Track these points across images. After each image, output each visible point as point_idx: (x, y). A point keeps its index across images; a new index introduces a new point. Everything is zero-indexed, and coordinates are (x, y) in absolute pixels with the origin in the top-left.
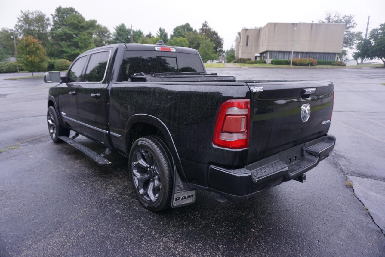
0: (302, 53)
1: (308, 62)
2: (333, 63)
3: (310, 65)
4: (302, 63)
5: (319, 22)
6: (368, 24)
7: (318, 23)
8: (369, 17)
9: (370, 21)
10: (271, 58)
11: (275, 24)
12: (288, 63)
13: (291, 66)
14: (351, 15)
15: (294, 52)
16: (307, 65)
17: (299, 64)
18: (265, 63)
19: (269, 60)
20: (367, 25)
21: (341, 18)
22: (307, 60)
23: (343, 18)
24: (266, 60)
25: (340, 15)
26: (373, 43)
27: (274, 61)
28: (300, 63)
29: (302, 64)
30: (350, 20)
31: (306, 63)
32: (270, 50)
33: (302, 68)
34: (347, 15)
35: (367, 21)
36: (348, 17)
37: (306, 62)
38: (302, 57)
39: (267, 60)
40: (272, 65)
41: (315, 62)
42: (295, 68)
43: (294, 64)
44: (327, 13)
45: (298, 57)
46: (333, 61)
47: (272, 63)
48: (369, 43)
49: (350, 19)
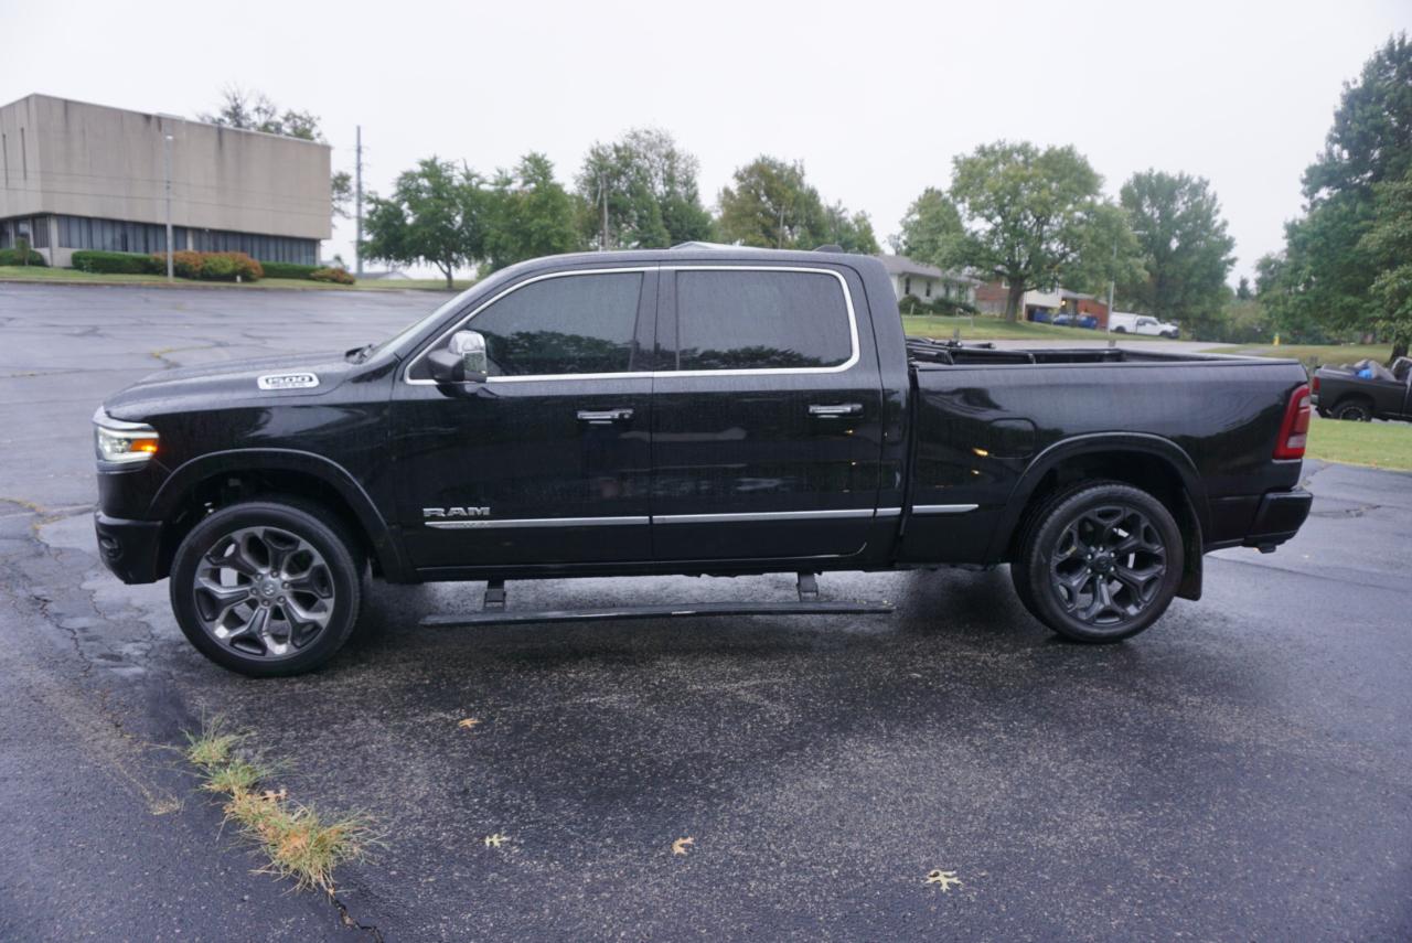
0: (198, 231)
1: (230, 268)
2: (312, 274)
3: (239, 278)
4: (210, 268)
5: (202, 119)
6: (359, 150)
7: (198, 120)
8: (359, 129)
9: (363, 143)
10: (70, 246)
11: (67, 104)
12: (153, 268)
13: (171, 278)
14: (311, 115)
15: (176, 228)
16: (230, 278)
17: (198, 275)
18: (41, 263)
19: (58, 254)
20: (354, 154)
21: (278, 118)
22: (227, 259)
23: (287, 119)
24: (45, 252)
25: (274, 111)
26: (408, 215)
27: (85, 259)
28: (202, 270)
29: (211, 273)
30: (309, 131)
31: (224, 271)
32: (58, 210)
33: (217, 289)
34: (297, 112)
35: (355, 143)
36: (300, 118)
37: (224, 266)
38: (199, 246)
39: (51, 254)
40: (80, 273)
41: (256, 268)
42: (189, 288)
43: (182, 272)
44: (228, 91)
45: (186, 247)
46: (311, 266)
47: (78, 263)
48: (399, 215)
49: (308, 126)
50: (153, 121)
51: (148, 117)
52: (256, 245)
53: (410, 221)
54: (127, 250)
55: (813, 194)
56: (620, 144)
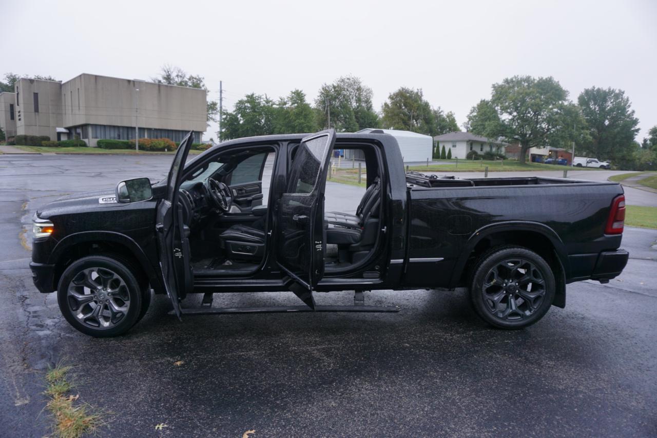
0: (149, 130)
1: (162, 145)
2: (198, 147)
3: (166, 150)
4: (154, 146)
5: (154, 81)
6: (221, 92)
7: (153, 82)
8: (221, 82)
9: (222, 89)
10: (96, 138)
11: (96, 77)
12: (130, 146)
13: (137, 151)
14: (200, 77)
15: (140, 129)
16: (162, 150)
17: (149, 149)
18: (84, 145)
19: (91, 141)
20: (219, 93)
21: (186, 79)
22: (161, 142)
23: (190, 79)
24: (86, 140)
25: (184, 76)
26: (241, 120)
27: (103, 143)
28: (151, 146)
29: (155, 148)
30: (199, 84)
31: (160, 147)
32: (92, 123)
33: (157, 154)
34: (194, 76)
35: (219, 88)
36: (196, 79)
37: (160, 145)
38: (150, 136)
39: (89, 141)
40: (100, 149)
41: (173, 145)
42: (144, 155)
43: (142, 148)
44: (165, 69)
45: (144, 137)
46: (198, 144)
47: (100, 145)
48: (237, 120)
49: (199, 82)
50: (132, 83)
51: (129, 81)
52: (174, 135)
53: (241, 122)
54: (119, 139)
55: (427, 105)
56: (335, 85)
